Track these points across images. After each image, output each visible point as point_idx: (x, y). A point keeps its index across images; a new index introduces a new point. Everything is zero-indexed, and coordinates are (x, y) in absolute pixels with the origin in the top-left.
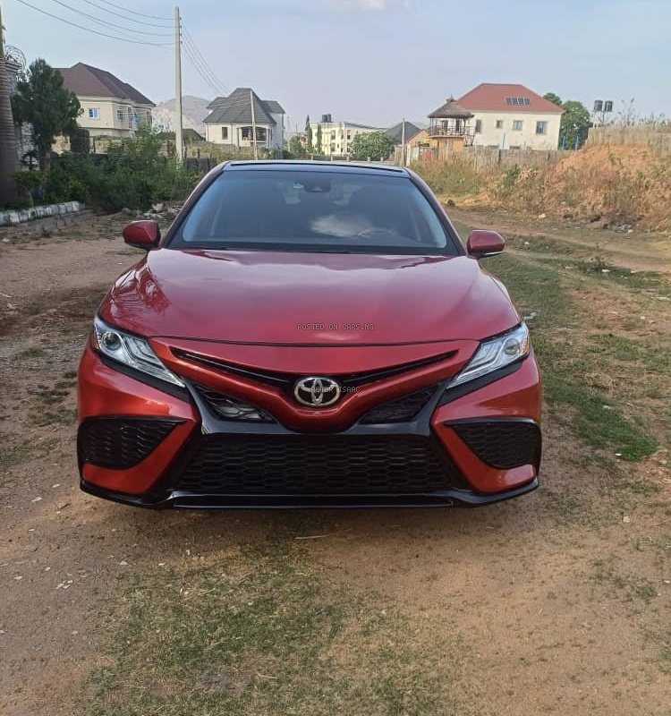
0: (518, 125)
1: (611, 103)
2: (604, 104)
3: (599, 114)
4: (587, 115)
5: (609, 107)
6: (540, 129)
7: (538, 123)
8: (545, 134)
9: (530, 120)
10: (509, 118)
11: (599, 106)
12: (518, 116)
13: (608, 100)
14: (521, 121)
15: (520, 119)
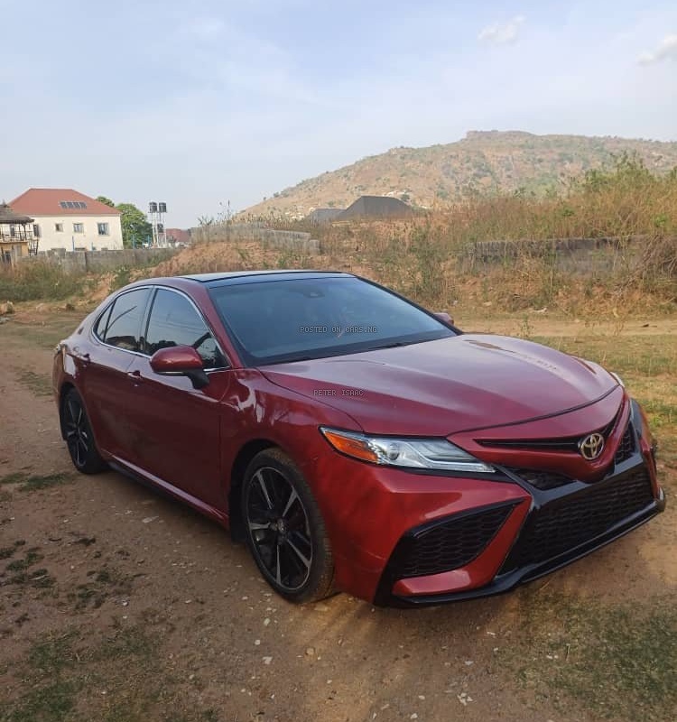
0: (78, 228)
1: (164, 204)
2: (158, 205)
3: (155, 214)
4: (144, 217)
5: (164, 208)
6: (102, 231)
7: (99, 225)
8: (108, 235)
9: (90, 223)
10: (68, 222)
11: (154, 207)
12: (78, 220)
13: (161, 202)
14: (81, 224)
15: (80, 222)
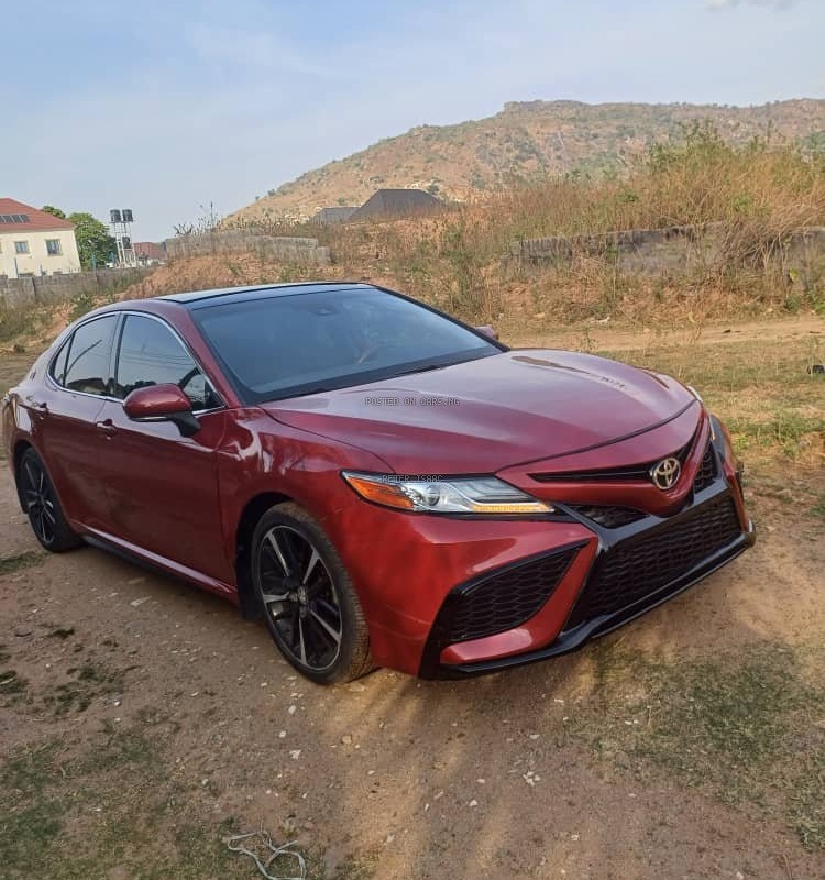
0: (21, 248)
1: (129, 211)
2: (121, 214)
3: (119, 225)
4: (105, 229)
5: (129, 216)
6: (53, 249)
7: (48, 242)
8: (61, 254)
9: (36, 240)
11: (116, 216)
12: (20, 237)
13: (126, 208)
14: (24, 242)
15: (22, 240)
